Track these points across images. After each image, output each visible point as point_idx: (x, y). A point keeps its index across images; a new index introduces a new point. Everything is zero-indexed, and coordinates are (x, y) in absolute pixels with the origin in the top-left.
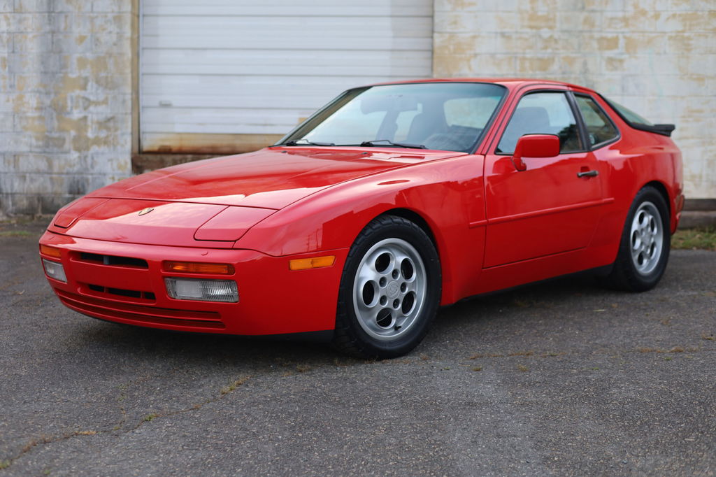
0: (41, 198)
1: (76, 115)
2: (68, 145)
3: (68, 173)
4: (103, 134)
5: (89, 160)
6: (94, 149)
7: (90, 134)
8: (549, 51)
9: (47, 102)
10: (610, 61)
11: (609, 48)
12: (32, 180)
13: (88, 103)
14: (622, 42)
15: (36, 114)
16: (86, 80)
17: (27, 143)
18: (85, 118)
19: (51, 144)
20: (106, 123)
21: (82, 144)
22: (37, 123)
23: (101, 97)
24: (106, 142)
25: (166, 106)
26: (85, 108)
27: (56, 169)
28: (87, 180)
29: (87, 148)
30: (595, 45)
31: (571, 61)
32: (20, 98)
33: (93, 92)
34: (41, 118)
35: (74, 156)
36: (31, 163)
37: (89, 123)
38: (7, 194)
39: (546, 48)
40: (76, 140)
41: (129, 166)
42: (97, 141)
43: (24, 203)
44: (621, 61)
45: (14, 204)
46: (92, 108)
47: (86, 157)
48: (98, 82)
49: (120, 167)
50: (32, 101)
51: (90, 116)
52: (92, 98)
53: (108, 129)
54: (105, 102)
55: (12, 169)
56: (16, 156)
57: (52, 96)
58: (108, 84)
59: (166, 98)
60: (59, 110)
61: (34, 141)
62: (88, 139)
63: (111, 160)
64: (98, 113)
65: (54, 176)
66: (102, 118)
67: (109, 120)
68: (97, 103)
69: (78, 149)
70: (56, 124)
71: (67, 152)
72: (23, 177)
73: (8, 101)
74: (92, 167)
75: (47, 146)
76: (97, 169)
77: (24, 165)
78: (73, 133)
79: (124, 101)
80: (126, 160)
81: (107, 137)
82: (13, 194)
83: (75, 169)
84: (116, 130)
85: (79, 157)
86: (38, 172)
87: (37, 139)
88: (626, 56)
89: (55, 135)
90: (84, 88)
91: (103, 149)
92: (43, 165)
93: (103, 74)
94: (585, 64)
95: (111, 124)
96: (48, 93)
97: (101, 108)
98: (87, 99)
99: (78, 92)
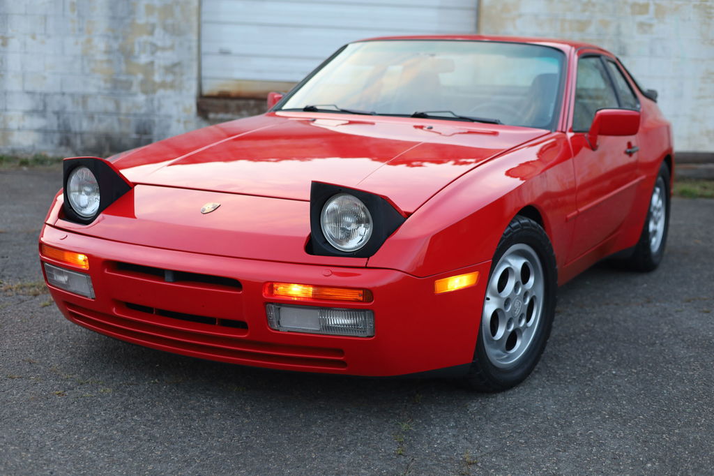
0: (108, 137)
1: (144, 59)
2: (135, 88)
3: (135, 115)
4: (169, 78)
5: (156, 103)
6: (160, 92)
7: (157, 78)
8: (587, 14)
9: (116, 45)
10: (641, 25)
11: (641, 13)
12: (100, 121)
13: (155, 48)
14: (652, 8)
15: (105, 57)
16: (153, 26)
17: (95, 85)
18: (152, 63)
19: (118, 86)
20: (172, 68)
21: (149, 88)
22: (105, 66)
23: (168, 43)
24: (172, 86)
25: (225, 53)
26: (153, 53)
27: (123, 110)
28: (154, 122)
29: (154, 91)
30: (628, 10)
31: (605, 24)
32: (89, 41)
33: (160, 37)
34: (109, 61)
35: (141, 98)
36: (100, 104)
37: (156, 67)
38: (76, 134)
39: (584, 11)
40: (143, 83)
41: (194, 109)
42: (163, 85)
43: (92, 142)
44: (651, 26)
45: (83, 142)
46: (159, 54)
47: (152, 100)
48: (165, 28)
49: (185, 110)
50: (100, 44)
51: (157, 62)
52: (159, 44)
53: (174, 74)
54: (172, 48)
55: (80, 109)
56: (85, 98)
57: (120, 41)
58: (174, 31)
59: (226, 46)
60: (127, 54)
61: (102, 84)
62: (154, 83)
63: (176, 103)
64: (164, 58)
65: (122, 117)
66: (168, 63)
67: (175, 65)
68: (164, 49)
69: (145, 92)
70: (123, 67)
71: (134, 94)
72: (91, 117)
73: (77, 43)
74: (159, 108)
75: (115, 87)
76: (163, 112)
77: (93, 106)
78: (140, 76)
79: (190, 48)
80: (191, 103)
81: (173, 82)
82: (82, 134)
83: (143, 111)
84: (182, 74)
85: (147, 100)
86: (106, 113)
87: (106, 81)
88: (655, 22)
89: (123, 78)
90: (151, 33)
91: (169, 92)
92: (110, 106)
93: (170, 21)
94: (619, 27)
95: (177, 69)
96: (116, 38)
97: (168, 54)
98: (153, 45)
99: (145, 38)
